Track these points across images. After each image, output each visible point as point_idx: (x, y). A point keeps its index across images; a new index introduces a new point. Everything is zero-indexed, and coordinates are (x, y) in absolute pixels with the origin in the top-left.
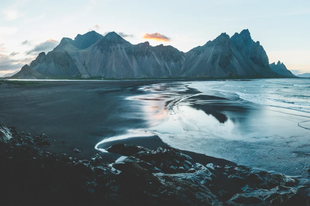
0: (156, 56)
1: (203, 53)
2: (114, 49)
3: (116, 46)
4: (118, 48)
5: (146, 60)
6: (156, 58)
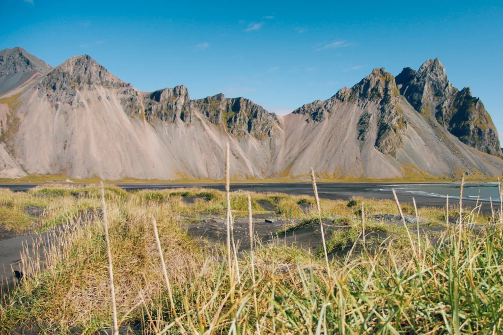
0: (207, 124)
1: (329, 118)
2: (88, 101)
3: (95, 92)
4: (99, 98)
5: (182, 133)
6: (206, 127)
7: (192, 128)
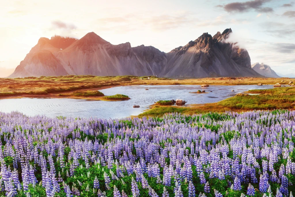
2: (95, 50)
3: (97, 46)
5: (129, 61)
6: (138, 58)
7: (132, 58)
